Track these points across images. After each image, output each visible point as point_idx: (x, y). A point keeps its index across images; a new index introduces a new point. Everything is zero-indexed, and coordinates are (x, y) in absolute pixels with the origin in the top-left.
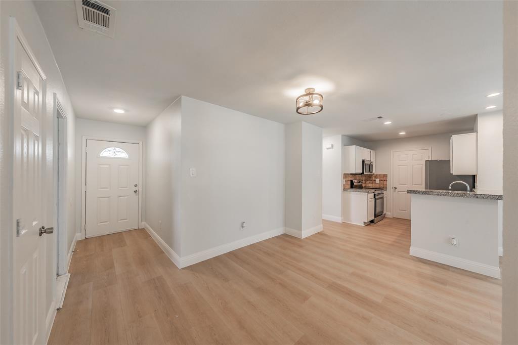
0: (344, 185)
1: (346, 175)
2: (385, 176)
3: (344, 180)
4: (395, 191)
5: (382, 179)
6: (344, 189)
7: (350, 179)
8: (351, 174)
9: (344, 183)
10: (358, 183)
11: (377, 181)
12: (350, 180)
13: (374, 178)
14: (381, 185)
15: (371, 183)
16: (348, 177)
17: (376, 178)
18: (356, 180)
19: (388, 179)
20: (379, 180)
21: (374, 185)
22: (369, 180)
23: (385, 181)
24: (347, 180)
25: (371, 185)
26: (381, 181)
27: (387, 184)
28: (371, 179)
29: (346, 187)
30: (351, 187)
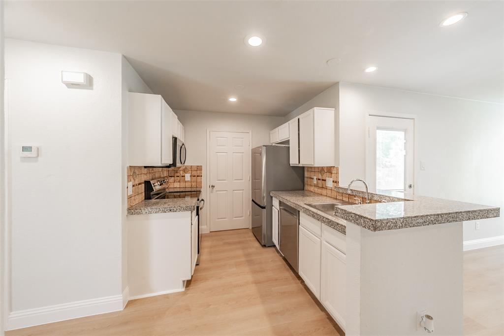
0: (130, 197)
1: (133, 170)
2: (199, 168)
3: (130, 184)
4: (212, 192)
5: (195, 173)
6: (129, 209)
7: (144, 178)
8: (145, 167)
9: (130, 193)
10: (160, 185)
11: (188, 177)
12: (143, 181)
13: (181, 172)
14: (193, 184)
15: (177, 181)
16: (139, 175)
17: (185, 173)
18: (155, 181)
19: (203, 173)
20: (189, 175)
21: (183, 185)
22: (174, 176)
23: (199, 176)
24: (137, 182)
25: (177, 185)
26: (192, 177)
27: (201, 182)
28: (178, 174)
29: (134, 202)
30: (145, 199)
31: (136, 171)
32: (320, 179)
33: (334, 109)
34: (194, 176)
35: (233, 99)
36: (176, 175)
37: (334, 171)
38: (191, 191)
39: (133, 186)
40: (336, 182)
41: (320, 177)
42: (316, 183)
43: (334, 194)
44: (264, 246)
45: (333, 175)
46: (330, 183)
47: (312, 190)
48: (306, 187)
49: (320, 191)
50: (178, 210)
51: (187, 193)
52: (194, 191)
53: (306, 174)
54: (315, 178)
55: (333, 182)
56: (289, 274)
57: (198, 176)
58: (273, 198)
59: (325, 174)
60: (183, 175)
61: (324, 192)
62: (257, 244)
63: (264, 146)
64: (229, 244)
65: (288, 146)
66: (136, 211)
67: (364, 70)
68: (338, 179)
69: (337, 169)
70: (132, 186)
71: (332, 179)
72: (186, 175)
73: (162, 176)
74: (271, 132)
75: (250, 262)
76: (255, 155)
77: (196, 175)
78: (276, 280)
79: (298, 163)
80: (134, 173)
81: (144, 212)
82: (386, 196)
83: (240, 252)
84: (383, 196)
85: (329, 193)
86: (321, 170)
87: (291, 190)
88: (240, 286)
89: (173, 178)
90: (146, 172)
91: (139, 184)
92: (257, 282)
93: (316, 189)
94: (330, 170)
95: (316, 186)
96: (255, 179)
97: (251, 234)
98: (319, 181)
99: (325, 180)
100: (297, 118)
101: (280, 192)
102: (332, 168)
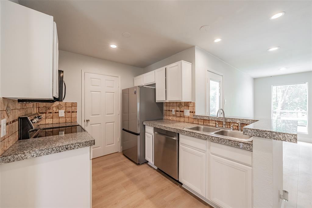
0: (3, 140)
1: (7, 104)
2: (74, 105)
3: (4, 122)
4: (87, 126)
5: (69, 109)
6: (3, 156)
7: (18, 114)
9: (4, 134)
11: (62, 113)
12: (17, 118)
13: (54, 109)
14: (68, 119)
15: (50, 117)
16: (13, 110)
17: (59, 109)
18: (33, 117)
19: (78, 109)
20: (64, 111)
21: (56, 121)
22: (46, 113)
23: (74, 112)
24: (11, 120)
25: (49, 121)
26: (67, 113)
27: (76, 117)
28: (51, 111)
29: (8, 144)
30: (19, 139)
31: (10, 105)
32: (178, 111)
33: (191, 64)
34: (68, 112)
35: (113, 46)
36: (48, 111)
37: (191, 105)
38: (65, 127)
39: (7, 124)
40: (193, 112)
41: (178, 109)
42: (174, 114)
43: (191, 120)
44: (138, 164)
45: (190, 107)
46: (187, 113)
47: (171, 119)
48: (165, 117)
49: (178, 119)
50: (76, 147)
51: (60, 129)
52: (69, 126)
53: (165, 108)
54: (174, 110)
55: (190, 112)
56: (168, 183)
57: (72, 112)
58: (146, 126)
59: (183, 108)
60: (57, 111)
61: (182, 119)
62: (132, 164)
63: (138, 86)
64: (108, 168)
65: (154, 88)
66: (16, 156)
67: (214, 40)
68: (195, 110)
69: (194, 104)
70: (5, 125)
71: (189, 111)
72: (60, 111)
73: (33, 113)
74: (135, 78)
75: (134, 181)
76: (125, 94)
77: (71, 111)
78: (162, 190)
79: (165, 100)
80: (8, 107)
81: (28, 155)
82: (237, 119)
83: (121, 174)
84: (234, 119)
85: (186, 120)
86: (179, 104)
87: (158, 120)
88: (138, 205)
89: (45, 114)
90: (19, 108)
91: (13, 121)
92: (150, 197)
93: (174, 118)
94: (187, 104)
95: (175, 116)
96: (124, 113)
97: (123, 156)
98: (177, 112)
99: (183, 112)
100: (164, 68)
101: (154, 121)
102: (189, 103)
